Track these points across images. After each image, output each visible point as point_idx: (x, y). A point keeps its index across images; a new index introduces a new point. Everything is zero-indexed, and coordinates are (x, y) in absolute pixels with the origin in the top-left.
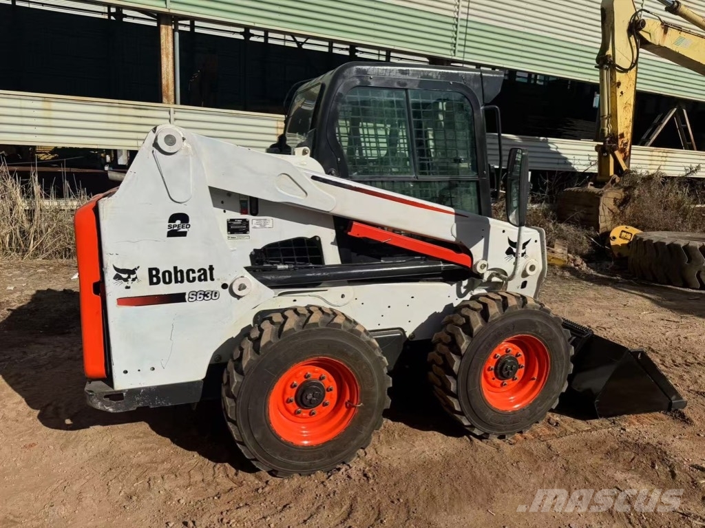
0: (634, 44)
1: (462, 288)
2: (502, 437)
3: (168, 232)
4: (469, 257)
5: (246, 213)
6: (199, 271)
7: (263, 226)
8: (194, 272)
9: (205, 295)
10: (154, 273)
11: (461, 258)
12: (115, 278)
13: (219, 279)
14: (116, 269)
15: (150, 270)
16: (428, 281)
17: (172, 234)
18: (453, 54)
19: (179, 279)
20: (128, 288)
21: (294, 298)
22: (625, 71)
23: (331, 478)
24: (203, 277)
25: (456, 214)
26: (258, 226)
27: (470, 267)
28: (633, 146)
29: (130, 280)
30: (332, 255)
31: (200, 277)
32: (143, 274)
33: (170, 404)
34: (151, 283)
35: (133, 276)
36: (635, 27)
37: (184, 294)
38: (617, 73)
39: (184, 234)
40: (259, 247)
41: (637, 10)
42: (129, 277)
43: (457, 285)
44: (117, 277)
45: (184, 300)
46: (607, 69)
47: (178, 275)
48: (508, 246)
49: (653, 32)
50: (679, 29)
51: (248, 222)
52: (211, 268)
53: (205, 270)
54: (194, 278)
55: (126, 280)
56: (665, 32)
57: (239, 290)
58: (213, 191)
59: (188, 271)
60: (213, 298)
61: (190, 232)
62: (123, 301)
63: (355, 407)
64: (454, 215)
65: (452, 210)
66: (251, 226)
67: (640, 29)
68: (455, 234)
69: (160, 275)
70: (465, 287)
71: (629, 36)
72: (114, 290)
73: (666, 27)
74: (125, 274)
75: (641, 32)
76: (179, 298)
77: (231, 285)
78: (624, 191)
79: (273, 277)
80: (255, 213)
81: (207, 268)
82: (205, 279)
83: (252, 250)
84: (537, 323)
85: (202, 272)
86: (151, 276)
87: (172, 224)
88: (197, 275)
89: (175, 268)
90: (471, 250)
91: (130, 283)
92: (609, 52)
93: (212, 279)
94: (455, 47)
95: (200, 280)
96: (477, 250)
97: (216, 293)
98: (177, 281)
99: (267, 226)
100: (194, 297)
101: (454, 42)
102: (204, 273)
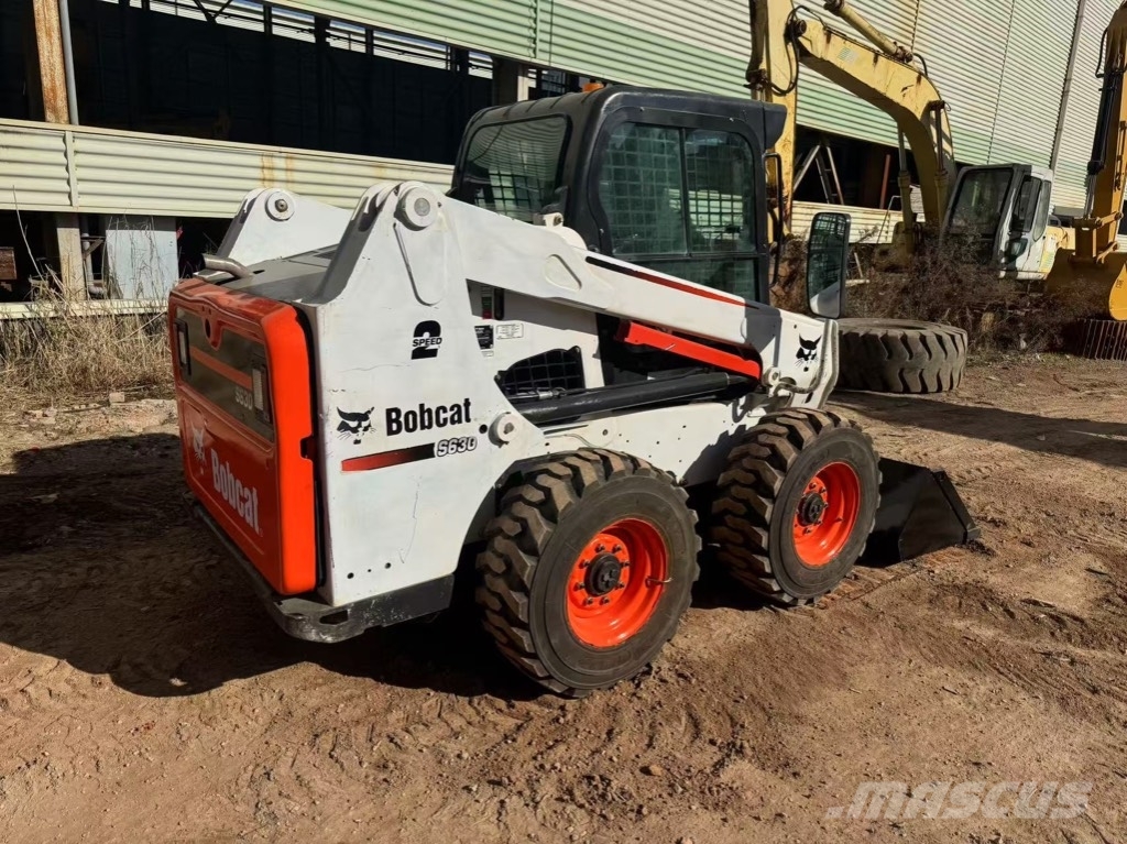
0: (792, 55)
1: (739, 408)
2: (810, 601)
3: (414, 352)
4: (757, 365)
5: (489, 317)
6: (452, 409)
7: (511, 336)
8: (445, 410)
9: (459, 445)
10: (394, 415)
11: (748, 367)
12: (339, 429)
13: (475, 420)
14: (342, 414)
15: (389, 412)
16: (699, 402)
17: (420, 353)
18: (533, 55)
19: (426, 424)
20: (357, 442)
22: (783, 93)
23: (642, 686)
24: (456, 418)
25: (746, 305)
26: (504, 336)
27: (758, 377)
28: (795, 202)
29: (360, 429)
31: (453, 416)
32: (378, 419)
33: (410, 617)
34: (390, 432)
35: (364, 424)
36: (794, 31)
38: (774, 96)
39: (433, 353)
41: (796, 6)
42: (359, 426)
43: (734, 405)
44: (343, 427)
45: (432, 455)
46: (761, 90)
47: (425, 417)
48: (799, 346)
49: (814, 39)
50: (845, 37)
51: (491, 330)
52: (467, 403)
53: (458, 406)
54: (445, 420)
55: (355, 430)
56: (828, 40)
57: (506, 432)
59: (438, 409)
60: (470, 448)
61: (441, 349)
62: (352, 465)
63: (662, 584)
64: (744, 307)
65: (742, 300)
67: (800, 35)
68: (745, 334)
69: (402, 419)
70: (742, 407)
71: (786, 44)
72: (338, 447)
73: (829, 32)
74: (354, 421)
75: (800, 39)
76: (425, 452)
77: (492, 426)
78: (790, 265)
79: (535, 411)
80: (500, 317)
82: (460, 421)
83: (496, 373)
84: (851, 446)
85: (456, 409)
86: (390, 421)
87: (419, 338)
88: (449, 414)
89: (422, 406)
90: (761, 354)
91: (360, 435)
92: (763, 66)
93: (468, 420)
94: (535, 43)
95: (453, 422)
96: (767, 354)
97: (472, 440)
98: (423, 427)
99: (516, 335)
100: (445, 448)
101: (534, 35)
102: (459, 412)
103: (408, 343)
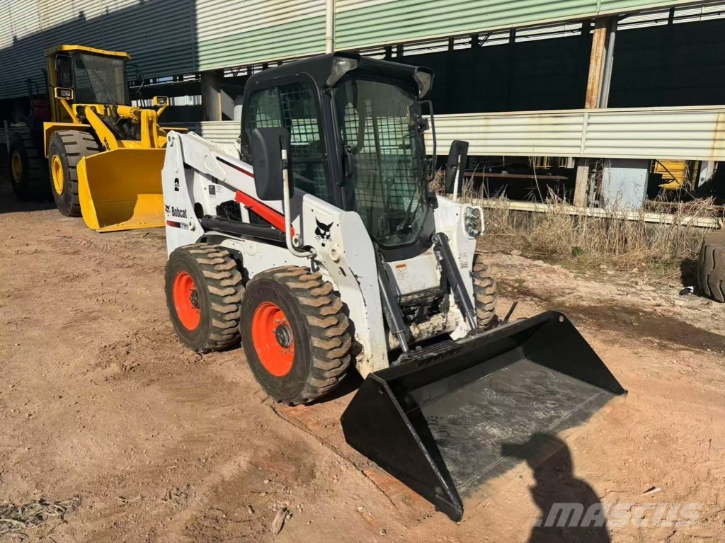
3: (175, 188)
5: (214, 182)
7: (220, 191)
9: (185, 226)
13: (188, 218)
15: (173, 208)
20: (168, 216)
21: (234, 242)
30: (245, 218)
34: (173, 215)
37: (180, 223)
39: (178, 190)
40: (219, 204)
47: (178, 212)
48: (316, 226)
51: (214, 188)
55: (168, 212)
61: (180, 188)
66: (216, 190)
77: (192, 222)
81: (185, 210)
86: (173, 212)
87: (175, 184)
88: (182, 213)
89: (178, 208)
93: (186, 217)
95: (183, 217)
96: (296, 225)
97: (188, 226)
98: (178, 216)
100: (182, 226)
102: (184, 213)
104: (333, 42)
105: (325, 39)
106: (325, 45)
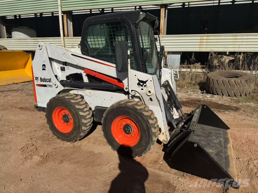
1: (130, 97)
4: (122, 84)
5: (64, 65)
7: (68, 69)
9: (50, 86)
11: (119, 84)
13: (52, 82)
15: (41, 78)
17: (43, 69)
20: (37, 82)
21: (78, 91)
27: (123, 88)
30: (86, 80)
32: (39, 79)
34: (41, 81)
37: (46, 85)
39: (45, 70)
40: (68, 75)
43: (128, 96)
45: (46, 87)
47: (45, 80)
48: (138, 81)
55: (37, 80)
57: (55, 85)
58: (50, 58)
60: (52, 87)
61: (46, 69)
62: (37, 85)
64: (115, 68)
66: (65, 69)
68: (116, 75)
72: (35, 82)
74: (37, 78)
80: (66, 66)
81: (50, 79)
83: (66, 76)
86: (41, 80)
87: (43, 67)
88: (48, 80)
89: (44, 78)
90: (123, 81)
93: (51, 82)
95: (49, 82)
96: (125, 82)
98: (45, 82)
100: (48, 86)
102: (49, 80)
103: (41, 68)
104: (61, 7)
105: (58, 6)
106: (58, 8)
